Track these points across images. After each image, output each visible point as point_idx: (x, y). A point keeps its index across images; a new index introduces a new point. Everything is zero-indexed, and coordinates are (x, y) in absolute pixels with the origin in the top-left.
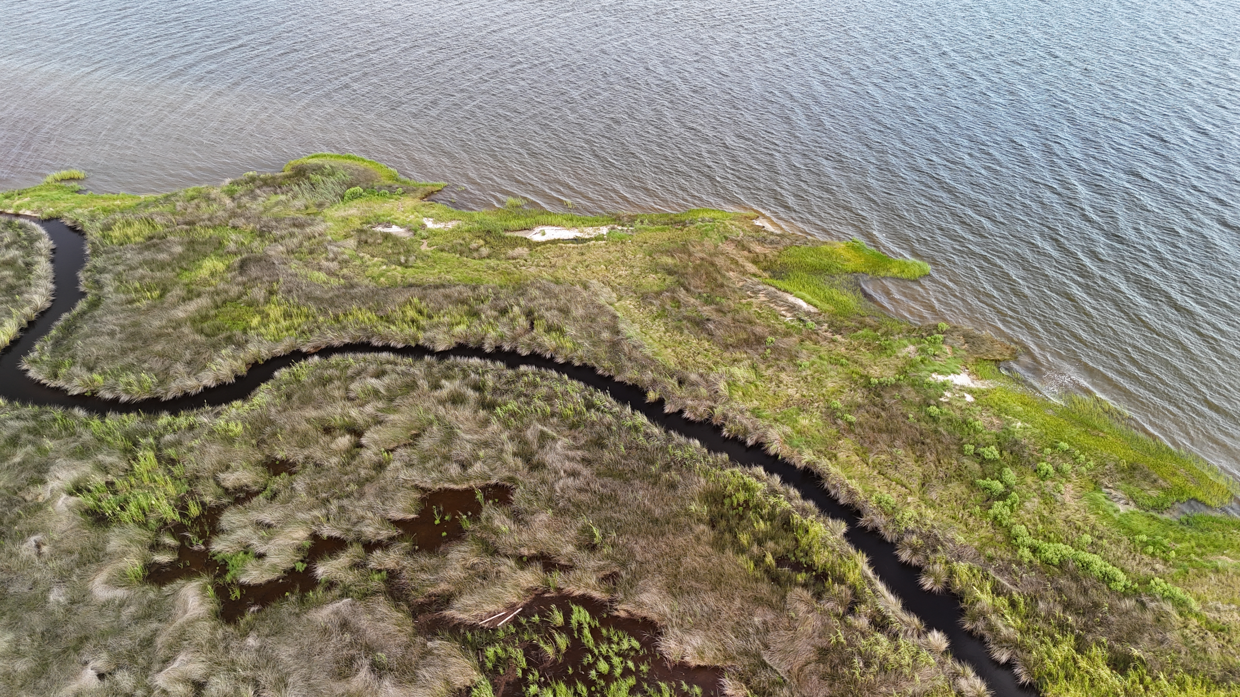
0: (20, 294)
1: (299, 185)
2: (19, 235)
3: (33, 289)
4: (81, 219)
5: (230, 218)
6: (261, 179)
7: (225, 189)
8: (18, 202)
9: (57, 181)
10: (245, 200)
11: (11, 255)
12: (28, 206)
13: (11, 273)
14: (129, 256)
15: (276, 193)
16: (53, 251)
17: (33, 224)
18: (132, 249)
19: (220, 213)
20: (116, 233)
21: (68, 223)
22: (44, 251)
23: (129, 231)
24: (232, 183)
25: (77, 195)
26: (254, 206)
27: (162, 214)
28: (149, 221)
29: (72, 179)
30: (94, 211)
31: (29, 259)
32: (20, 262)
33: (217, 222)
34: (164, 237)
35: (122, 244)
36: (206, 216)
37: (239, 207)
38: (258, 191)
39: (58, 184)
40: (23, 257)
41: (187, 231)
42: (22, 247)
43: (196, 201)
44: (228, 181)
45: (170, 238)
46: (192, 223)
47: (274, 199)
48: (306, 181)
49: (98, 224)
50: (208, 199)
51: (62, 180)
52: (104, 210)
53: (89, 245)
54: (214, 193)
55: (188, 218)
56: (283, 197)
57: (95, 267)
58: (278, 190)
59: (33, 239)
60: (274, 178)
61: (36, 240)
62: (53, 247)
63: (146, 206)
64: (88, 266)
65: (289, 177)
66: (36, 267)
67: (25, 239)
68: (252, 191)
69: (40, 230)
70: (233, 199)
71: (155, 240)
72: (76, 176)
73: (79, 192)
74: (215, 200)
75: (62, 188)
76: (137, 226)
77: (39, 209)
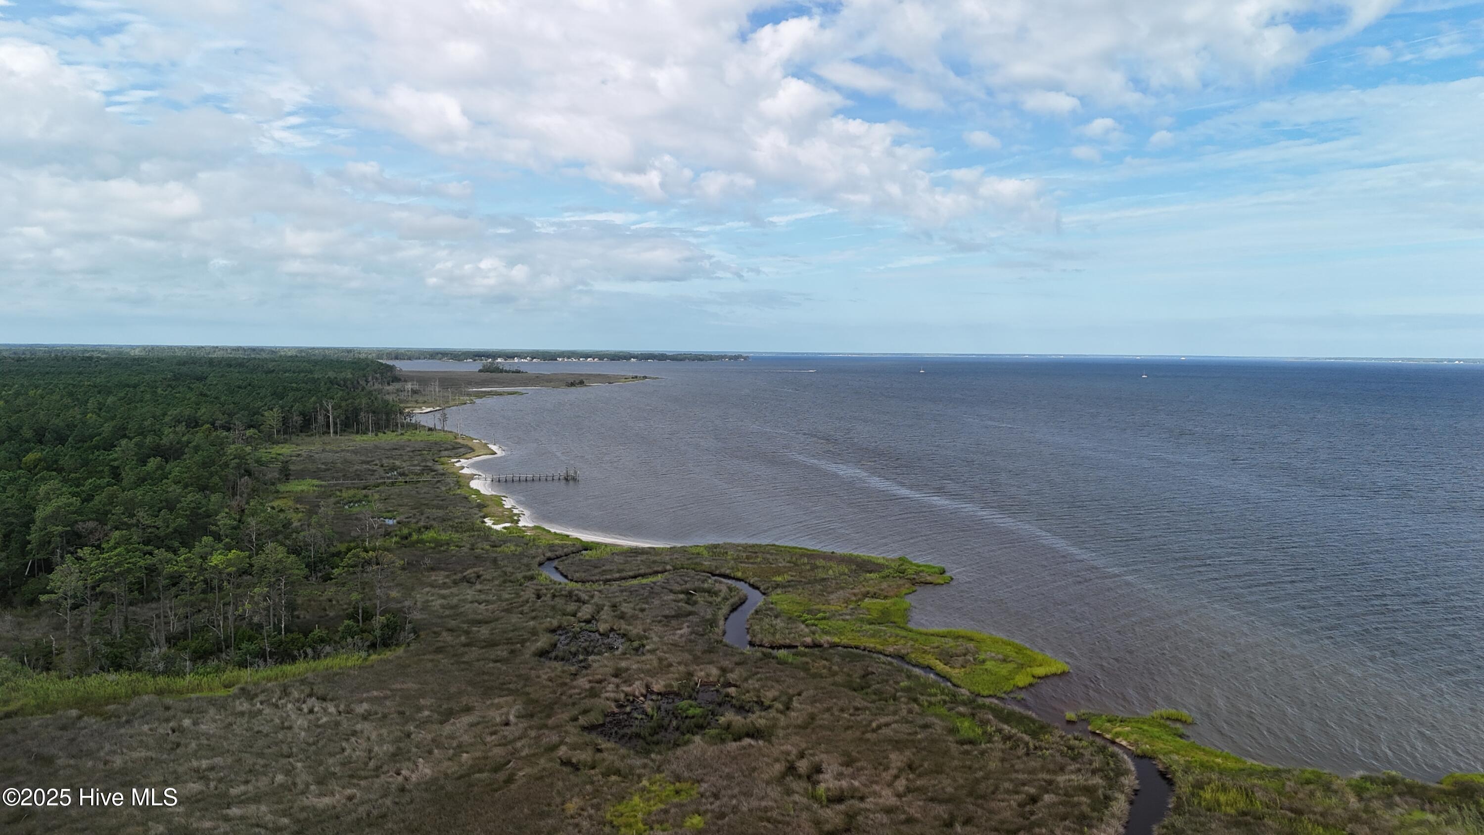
0: (1090, 827)
1: (1460, 809)
2: (1108, 764)
3: (1104, 826)
4: (1175, 767)
5: (1350, 820)
6: (1406, 785)
7: (1353, 782)
8: (1118, 729)
9: (1162, 717)
10: (1376, 804)
11: (1095, 782)
12: (1126, 736)
13: (1088, 801)
14: (1214, 826)
15: (1423, 810)
16: (1136, 792)
17: (1126, 757)
18: (1219, 819)
19: (1339, 811)
20: (1207, 795)
21: (1160, 767)
22: (1127, 790)
23: (1222, 798)
24: (1364, 778)
25: (1178, 739)
26: (1387, 817)
27: (1265, 790)
28: (1248, 793)
29: (1177, 720)
30: (1190, 762)
31: (1110, 792)
32: (1100, 792)
33: (1331, 821)
34: (1261, 818)
35: (1209, 810)
36: (1319, 809)
37: (1366, 811)
38: (1397, 799)
39: (1162, 721)
40: (1104, 787)
41: (1290, 820)
42: (1106, 777)
43: (1312, 787)
44: (1359, 773)
45: (1268, 821)
46: (1299, 812)
47: (1418, 815)
48: (1473, 807)
49: (1190, 778)
50: (1328, 788)
51: (1168, 719)
52: (1202, 765)
53: (1174, 799)
54: (1337, 784)
55: (1298, 805)
56: (1431, 817)
57: (1173, 826)
58: (1427, 806)
59: (1121, 772)
60: (1424, 788)
61: (1123, 775)
62: (1137, 787)
63: (1250, 775)
64: (1166, 821)
65: (1447, 793)
66: (1113, 803)
67: (1112, 770)
68: (1390, 796)
69: (1130, 765)
70: (1361, 799)
71: (1249, 818)
72: (1184, 719)
73: (1181, 736)
74: (1336, 792)
75: (1165, 726)
76: (1233, 794)
77: (1136, 743)
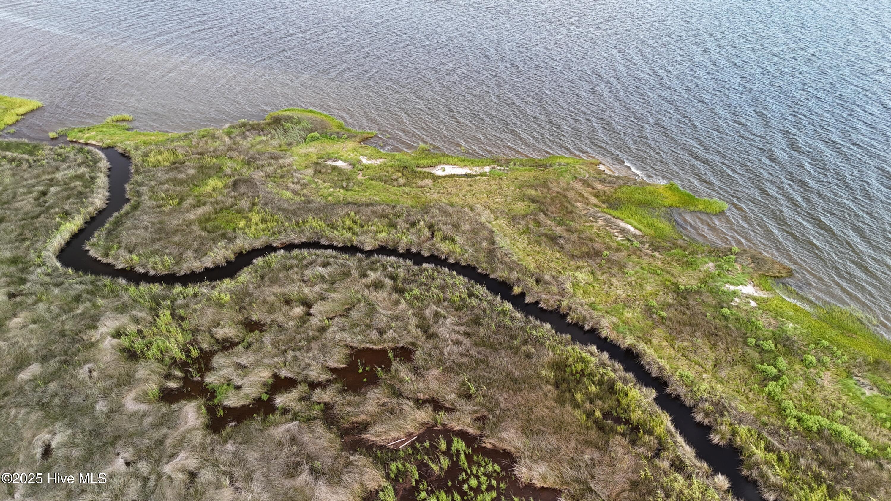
0: (86, 198)
1: (276, 130)
2: (87, 158)
3: (95, 195)
4: (129, 148)
5: (228, 151)
6: (250, 125)
7: (226, 130)
8: (87, 135)
9: (113, 121)
10: (238, 139)
11: (81, 171)
12: (94, 138)
13: (81, 184)
14: (159, 175)
15: (260, 135)
16: (109, 169)
17: (97, 150)
18: (162, 170)
19: (221, 148)
20: (152, 159)
21: (120, 151)
22: (104, 170)
23: (160, 158)
24: (230, 127)
25: (126, 132)
26: (245, 144)
27: (182, 147)
28: (174, 152)
29: (124, 120)
30: (137, 143)
31: (93, 175)
32: (87, 176)
33: (219, 154)
34: (183, 163)
35: (155, 167)
36: (212, 149)
37: (234, 144)
38: (247, 133)
39: (114, 123)
40: (89, 173)
41: (198, 159)
42: (88, 166)
43: (206, 138)
44: (228, 125)
45: (187, 163)
46: (202, 154)
47: (258, 139)
48: (280, 127)
49: (140, 152)
50: (214, 137)
51: (117, 121)
52: (145, 143)
53: (133, 167)
54: (218, 133)
55: (200, 150)
56: (264, 138)
57: (137, 182)
58: (261, 133)
59: (96, 161)
60: (258, 124)
61: (98, 162)
62: (110, 167)
63: (172, 141)
64: (132, 181)
65: (269, 124)
66: (98, 180)
67: (91, 161)
68: (244, 133)
69: (101, 155)
70: (231, 138)
71: (177, 165)
72: (127, 119)
73: (128, 129)
74: (218, 138)
75: (117, 126)
76: (165, 155)
77: (101, 140)
